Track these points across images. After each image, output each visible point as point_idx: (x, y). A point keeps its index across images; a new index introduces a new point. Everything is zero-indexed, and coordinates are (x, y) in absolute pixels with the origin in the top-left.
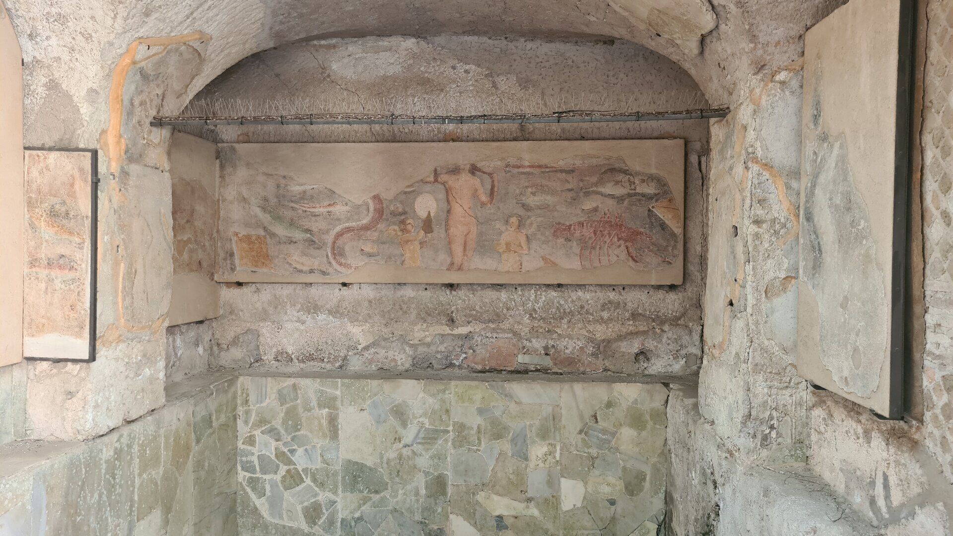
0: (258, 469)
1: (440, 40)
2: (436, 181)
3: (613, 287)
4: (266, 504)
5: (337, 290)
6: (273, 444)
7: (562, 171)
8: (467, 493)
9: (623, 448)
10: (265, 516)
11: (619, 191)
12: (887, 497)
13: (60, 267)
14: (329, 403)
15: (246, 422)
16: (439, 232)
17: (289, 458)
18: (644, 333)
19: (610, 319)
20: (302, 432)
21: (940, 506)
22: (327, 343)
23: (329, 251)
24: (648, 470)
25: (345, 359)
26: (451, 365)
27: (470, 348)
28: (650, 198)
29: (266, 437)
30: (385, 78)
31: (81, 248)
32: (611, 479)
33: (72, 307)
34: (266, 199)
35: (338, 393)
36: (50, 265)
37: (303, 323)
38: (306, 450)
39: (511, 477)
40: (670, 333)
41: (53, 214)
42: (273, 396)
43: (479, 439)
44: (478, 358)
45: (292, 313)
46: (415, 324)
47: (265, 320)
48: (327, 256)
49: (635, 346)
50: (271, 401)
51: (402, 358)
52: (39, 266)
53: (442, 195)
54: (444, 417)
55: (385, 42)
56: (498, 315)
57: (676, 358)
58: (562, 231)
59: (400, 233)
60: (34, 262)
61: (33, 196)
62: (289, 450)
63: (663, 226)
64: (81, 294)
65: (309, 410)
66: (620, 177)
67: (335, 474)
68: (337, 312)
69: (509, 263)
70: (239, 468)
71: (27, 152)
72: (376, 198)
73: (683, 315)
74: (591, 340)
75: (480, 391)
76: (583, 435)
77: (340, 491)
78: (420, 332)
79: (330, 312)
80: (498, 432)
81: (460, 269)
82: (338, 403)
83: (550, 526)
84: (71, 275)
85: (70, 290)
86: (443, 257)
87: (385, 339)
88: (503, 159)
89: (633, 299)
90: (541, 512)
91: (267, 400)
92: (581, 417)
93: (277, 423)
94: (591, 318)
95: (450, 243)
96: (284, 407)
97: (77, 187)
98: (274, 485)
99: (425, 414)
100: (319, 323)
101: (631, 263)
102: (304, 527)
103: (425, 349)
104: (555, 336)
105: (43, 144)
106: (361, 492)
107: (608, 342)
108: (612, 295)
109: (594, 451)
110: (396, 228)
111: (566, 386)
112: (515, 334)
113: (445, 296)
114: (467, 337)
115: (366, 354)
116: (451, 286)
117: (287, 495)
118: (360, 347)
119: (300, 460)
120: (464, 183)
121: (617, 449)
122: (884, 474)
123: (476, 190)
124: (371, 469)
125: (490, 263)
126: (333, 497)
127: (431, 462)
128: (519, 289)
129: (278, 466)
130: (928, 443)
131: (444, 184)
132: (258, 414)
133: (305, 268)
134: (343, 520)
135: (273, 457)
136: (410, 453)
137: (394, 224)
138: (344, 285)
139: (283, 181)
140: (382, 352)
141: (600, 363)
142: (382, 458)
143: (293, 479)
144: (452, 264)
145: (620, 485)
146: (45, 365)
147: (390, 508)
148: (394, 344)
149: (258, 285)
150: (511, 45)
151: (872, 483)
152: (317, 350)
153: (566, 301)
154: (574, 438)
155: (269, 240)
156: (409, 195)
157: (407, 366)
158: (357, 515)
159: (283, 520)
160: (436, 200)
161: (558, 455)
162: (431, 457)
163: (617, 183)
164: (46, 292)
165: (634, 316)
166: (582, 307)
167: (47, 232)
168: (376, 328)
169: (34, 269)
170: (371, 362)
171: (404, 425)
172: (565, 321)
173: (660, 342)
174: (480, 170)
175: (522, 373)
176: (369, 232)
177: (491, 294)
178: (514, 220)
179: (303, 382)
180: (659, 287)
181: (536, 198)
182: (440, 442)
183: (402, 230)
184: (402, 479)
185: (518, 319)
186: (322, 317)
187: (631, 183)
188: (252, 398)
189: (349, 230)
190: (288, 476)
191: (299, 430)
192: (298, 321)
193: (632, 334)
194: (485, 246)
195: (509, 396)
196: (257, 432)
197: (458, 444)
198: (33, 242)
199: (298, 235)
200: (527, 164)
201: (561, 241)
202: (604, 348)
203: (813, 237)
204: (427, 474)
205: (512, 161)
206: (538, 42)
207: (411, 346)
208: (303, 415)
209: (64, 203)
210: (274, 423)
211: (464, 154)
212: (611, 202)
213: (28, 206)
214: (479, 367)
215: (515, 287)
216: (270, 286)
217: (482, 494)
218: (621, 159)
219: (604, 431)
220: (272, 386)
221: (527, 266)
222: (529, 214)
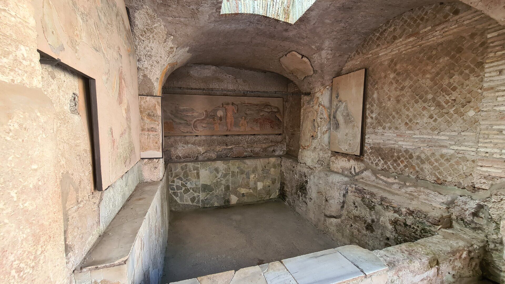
0: (176, 189)
1: (222, 67)
2: (223, 107)
3: (266, 134)
4: (179, 199)
5: (194, 138)
6: (180, 182)
7: (255, 105)
8: (235, 189)
9: (271, 173)
10: (179, 202)
11: (269, 110)
12: (355, 171)
13: (152, 131)
14: (197, 169)
15: (172, 176)
16: (224, 121)
17: (185, 185)
18: (274, 145)
19: (266, 143)
20: (189, 178)
21: (370, 170)
22: (191, 153)
23: (192, 126)
24: (277, 178)
25: (197, 156)
26: (227, 157)
27: (232, 152)
28: (276, 112)
29: (178, 180)
30: (207, 77)
31: (159, 125)
32: (269, 181)
33: (156, 143)
34: (172, 111)
35: (199, 166)
36: (148, 130)
37: (184, 147)
38: (190, 182)
39: (246, 183)
40: (280, 145)
41: (149, 115)
42: (180, 168)
43: (238, 175)
44: (234, 154)
45: (181, 145)
46: (217, 146)
47: (172, 147)
48: (192, 128)
49: (272, 149)
50: (179, 170)
51: (214, 156)
52: (145, 131)
53: (224, 111)
54: (229, 170)
55: (206, 67)
56: (238, 143)
57: (281, 151)
58: (256, 121)
59: (213, 121)
60: (143, 130)
61: (142, 110)
62: (185, 183)
63: (278, 119)
64: (159, 139)
65: (191, 171)
66: (269, 107)
67: (199, 188)
68: (194, 144)
69: (242, 129)
70: (170, 190)
71: (140, 96)
72: (206, 111)
73: (282, 141)
74: (262, 148)
75: (237, 163)
76: (263, 171)
77: (201, 193)
78: (218, 148)
79: (192, 144)
80: (242, 172)
81: (230, 131)
82: (199, 169)
83: (255, 194)
84: (156, 133)
85: (155, 138)
86: (225, 128)
87: (209, 151)
88: (240, 101)
89: (271, 137)
90: (253, 191)
91: (178, 170)
92: (262, 167)
93: (181, 176)
94: (261, 142)
95: (227, 124)
96: (183, 171)
97: (157, 107)
98: (181, 193)
99: (223, 170)
100: (189, 147)
101: (271, 128)
102: (191, 203)
103: (220, 153)
104: (253, 147)
105: (143, 94)
106: (207, 192)
107: (266, 148)
108: (266, 137)
109: (265, 175)
110: (212, 120)
111: (258, 160)
112: (244, 147)
113: (225, 138)
114: (232, 149)
115: (204, 155)
116: (227, 135)
117: (185, 195)
118: (201, 153)
119: (189, 185)
120: (230, 107)
121: (270, 174)
122: (354, 167)
123: (234, 110)
124: (209, 185)
125: (237, 129)
126: (199, 194)
127: (225, 182)
128: (244, 136)
129: (182, 188)
130: (365, 160)
131: (225, 107)
132: (175, 174)
133: (185, 131)
134: (202, 200)
135: (180, 185)
136: (220, 180)
137: (211, 118)
138: (197, 136)
139: (177, 106)
140: (208, 154)
141: (264, 154)
142: (212, 182)
143: (187, 191)
144: (228, 129)
145: (271, 182)
146: (146, 160)
147: (215, 195)
148: (212, 152)
149: (169, 137)
150: (241, 71)
151: (351, 169)
152: (188, 155)
153: (255, 138)
154: (260, 172)
155: (173, 123)
156: (215, 110)
157: (215, 157)
158: (206, 198)
159: (184, 202)
160: (223, 112)
161: (257, 177)
162: (225, 181)
163: (268, 108)
164: (148, 138)
165: (271, 141)
166: (259, 140)
167: (147, 121)
168: (206, 148)
169: (143, 132)
170: (205, 157)
171: (218, 173)
172: (255, 143)
173: (278, 148)
174: (234, 104)
175: (245, 157)
176: (204, 121)
177: (237, 137)
178: (243, 117)
179: (189, 164)
180: (277, 134)
181: (249, 112)
182: (228, 176)
183: (213, 120)
184: (218, 187)
185: (244, 143)
186: (189, 145)
187: (271, 109)
188: (173, 170)
189: (198, 120)
190: (185, 190)
191: (188, 177)
192: (183, 147)
193: (272, 146)
194: (236, 124)
195: (245, 163)
196: (175, 179)
197: (232, 176)
198: (143, 124)
199: (183, 122)
200: (246, 103)
201: (255, 123)
202: (265, 150)
203: (336, 122)
204: (224, 185)
205: (243, 102)
206: (248, 71)
207: (216, 152)
208: (189, 173)
209: (152, 112)
210: (180, 176)
211: (229, 99)
212: (267, 113)
213: (141, 113)
214: (235, 157)
215: (243, 135)
216: (173, 137)
217: (239, 188)
218: (269, 103)
219: (267, 170)
220: (179, 166)
221: (247, 129)
222: (247, 116)
